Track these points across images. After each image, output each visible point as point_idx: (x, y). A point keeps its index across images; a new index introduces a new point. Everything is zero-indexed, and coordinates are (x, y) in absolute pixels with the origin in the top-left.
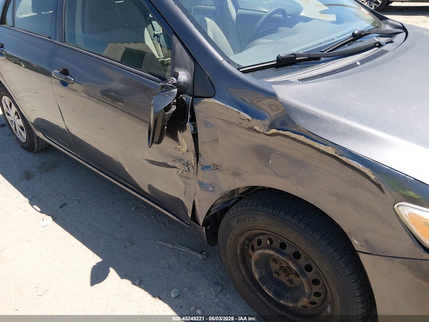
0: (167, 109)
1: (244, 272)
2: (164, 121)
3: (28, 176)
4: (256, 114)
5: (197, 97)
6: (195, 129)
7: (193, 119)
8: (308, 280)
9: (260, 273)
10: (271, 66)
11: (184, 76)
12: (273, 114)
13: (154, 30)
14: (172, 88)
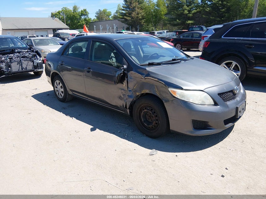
0: (121, 74)
1: (140, 121)
2: (120, 77)
3: (64, 108)
4: (142, 74)
5: (128, 71)
6: (127, 80)
7: (127, 77)
8: (154, 116)
9: (144, 119)
10: (147, 65)
11: (125, 67)
12: (145, 73)
13: (113, 60)
14: (122, 69)
